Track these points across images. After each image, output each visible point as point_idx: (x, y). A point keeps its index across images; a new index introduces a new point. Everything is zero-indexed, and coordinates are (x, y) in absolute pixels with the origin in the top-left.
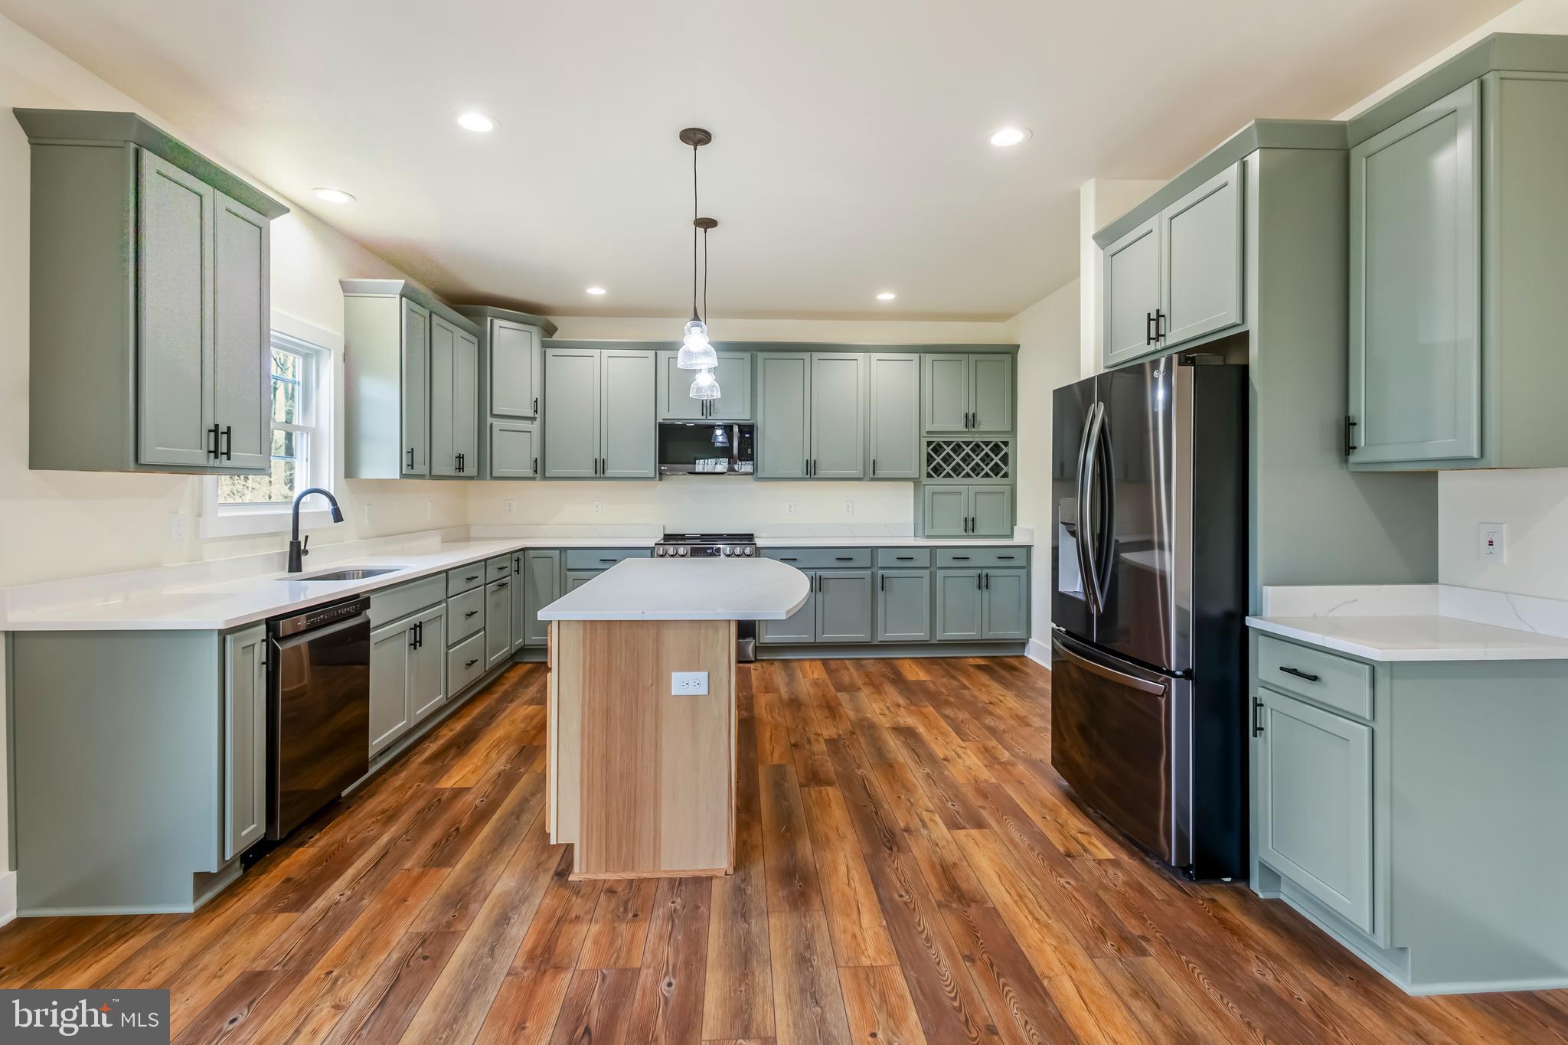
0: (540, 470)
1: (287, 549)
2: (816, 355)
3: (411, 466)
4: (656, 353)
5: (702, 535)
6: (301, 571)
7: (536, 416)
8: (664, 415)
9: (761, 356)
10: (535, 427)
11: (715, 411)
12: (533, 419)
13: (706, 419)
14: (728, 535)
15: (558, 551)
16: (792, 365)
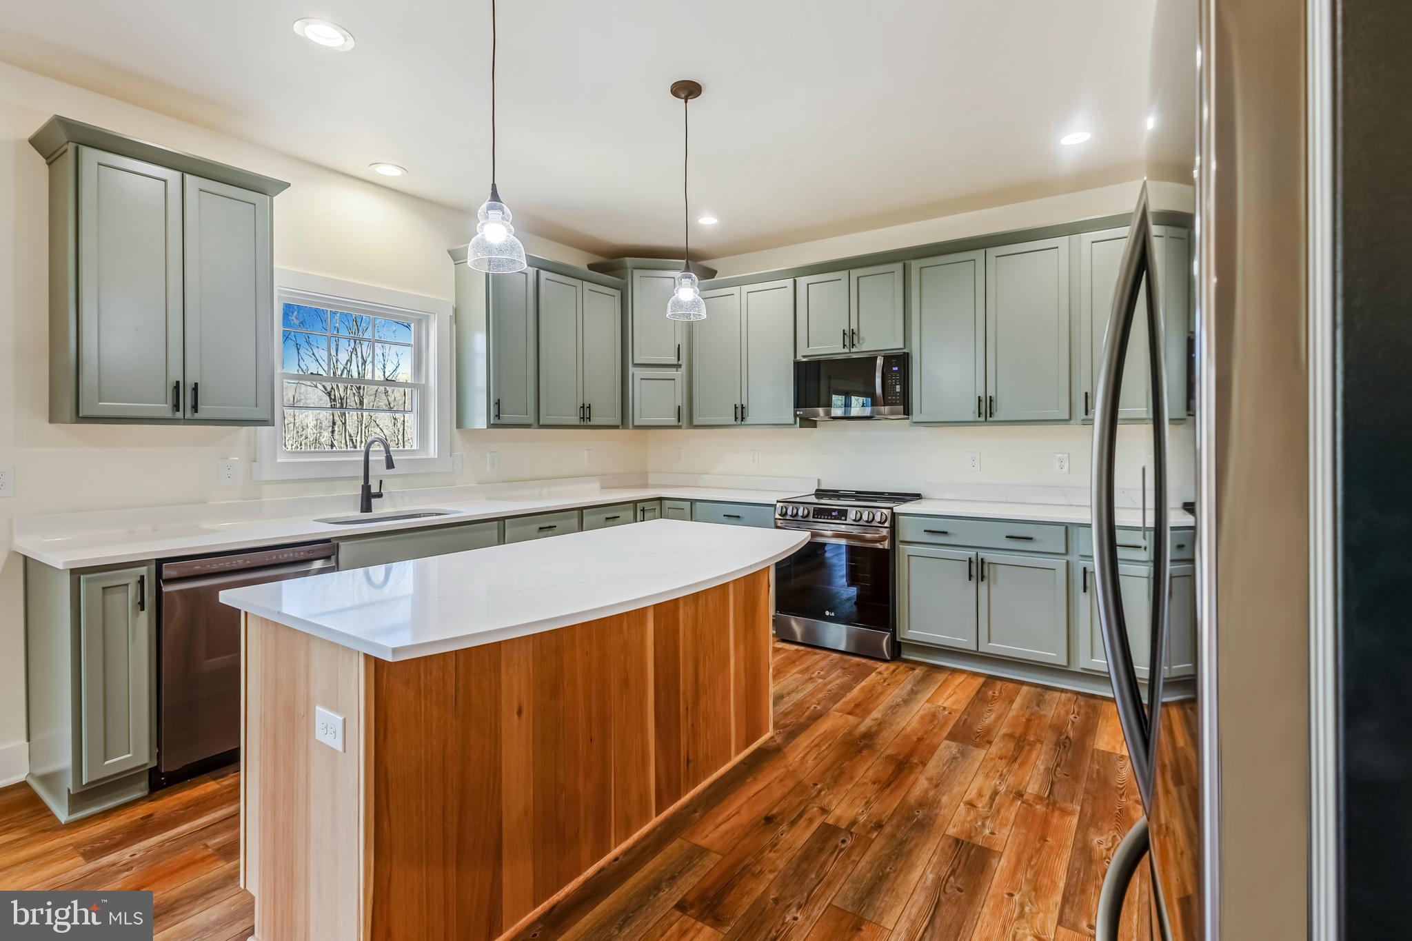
0: (687, 417)
1: (360, 492)
2: (993, 251)
3: (498, 416)
4: (795, 281)
5: (857, 492)
6: (371, 511)
7: (680, 363)
8: (804, 353)
9: (915, 265)
10: (679, 374)
11: (861, 342)
12: (678, 366)
13: (850, 353)
14: (890, 494)
15: (689, 503)
16: (962, 270)
